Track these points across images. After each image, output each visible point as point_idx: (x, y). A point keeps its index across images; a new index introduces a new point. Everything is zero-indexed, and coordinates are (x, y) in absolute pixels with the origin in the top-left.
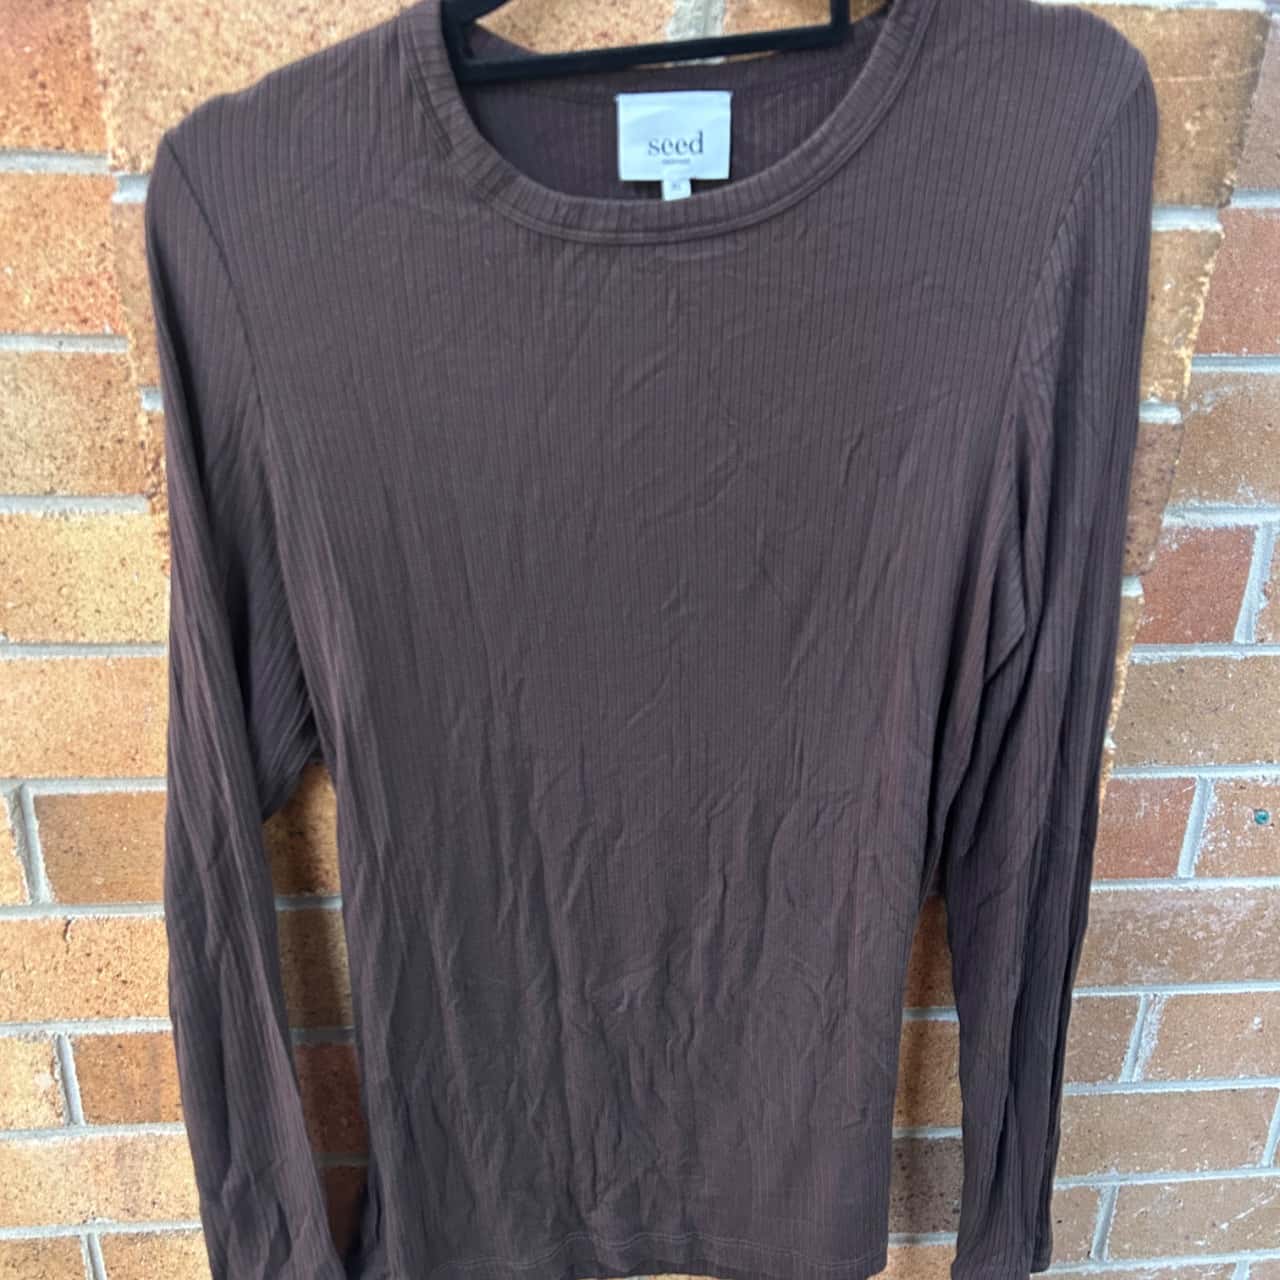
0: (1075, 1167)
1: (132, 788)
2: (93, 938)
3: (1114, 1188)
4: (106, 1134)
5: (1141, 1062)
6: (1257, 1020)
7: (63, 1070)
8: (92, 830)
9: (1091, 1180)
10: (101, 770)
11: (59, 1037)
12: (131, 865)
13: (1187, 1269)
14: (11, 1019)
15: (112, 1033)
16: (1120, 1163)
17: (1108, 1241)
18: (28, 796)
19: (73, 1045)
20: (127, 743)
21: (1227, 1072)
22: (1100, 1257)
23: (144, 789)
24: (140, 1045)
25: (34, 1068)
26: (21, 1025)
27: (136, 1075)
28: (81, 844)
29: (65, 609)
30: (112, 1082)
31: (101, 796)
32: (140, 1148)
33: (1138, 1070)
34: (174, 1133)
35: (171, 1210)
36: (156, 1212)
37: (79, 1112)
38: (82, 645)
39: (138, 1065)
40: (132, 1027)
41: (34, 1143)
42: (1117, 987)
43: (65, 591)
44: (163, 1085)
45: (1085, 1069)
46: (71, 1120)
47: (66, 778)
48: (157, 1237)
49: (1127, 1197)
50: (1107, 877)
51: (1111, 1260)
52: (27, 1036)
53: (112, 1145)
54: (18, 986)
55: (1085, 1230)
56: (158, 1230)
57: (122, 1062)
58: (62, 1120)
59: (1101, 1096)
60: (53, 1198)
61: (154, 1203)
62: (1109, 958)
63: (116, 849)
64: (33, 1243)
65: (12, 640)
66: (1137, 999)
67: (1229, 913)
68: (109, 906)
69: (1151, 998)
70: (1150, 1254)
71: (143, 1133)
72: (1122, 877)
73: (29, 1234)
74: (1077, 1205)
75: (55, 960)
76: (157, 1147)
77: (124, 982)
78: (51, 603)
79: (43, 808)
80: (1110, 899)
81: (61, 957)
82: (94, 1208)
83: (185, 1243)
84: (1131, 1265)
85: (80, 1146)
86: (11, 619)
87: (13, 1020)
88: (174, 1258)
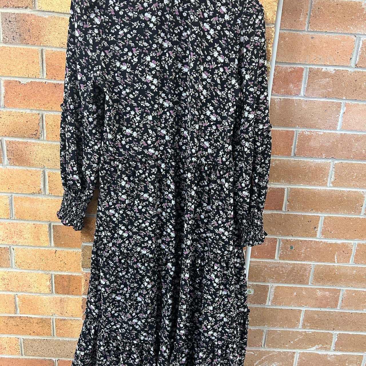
0: (257, 324)
2: (60, 254)
3: (267, 330)
4: (59, 296)
5: (270, 300)
6: (295, 293)
7: (52, 281)
8: (63, 232)
9: (261, 328)
11: (52, 274)
12: (69, 240)
13: (284, 352)
15: (62, 274)
16: (267, 324)
17: (266, 343)
18: (52, 225)
19: (54, 276)
21: (289, 305)
22: (264, 347)
24: (67, 277)
25: (47, 280)
26: (45, 271)
27: (66, 284)
28: (60, 235)
30: (61, 285)
32: (65, 300)
33: (270, 302)
34: (72, 297)
35: (69, 314)
36: (67, 314)
37: (54, 291)
39: (66, 281)
41: (45, 296)
42: (264, 283)
44: (70, 286)
45: (258, 301)
46: (52, 292)
48: (66, 320)
49: (269, 333)
51: (267, 348)
52: (46, 273)
53: (60, 299)
54: (45, 263)
55: (261, 339)
56: (66, 318)
57: (63, 281)
58: (50, 292)
59: (263, 308)
60: (47, 309)
61: (66, 312)
62: (262, 276)
63: (66, 237)
64: (42, 319)
65: (52, 195)
66: (269, 286)
67: (287, 268)
68: (64, 248)
69: (272, 286)
70: (275, 347)
71: (66, 297)
72: (264, 258)
73: (41, 317)
74: (258, 333)
76: (68, 300)
77: (65, 264)
79: (54, 227)
80: (261, 263)
81: (54, 258)
82: (54, 312)
83: (71, 322)
84: (272, 350)
85: (53, 298)
86: (53, 191)
87: (43, 270)
88: (69, 325)
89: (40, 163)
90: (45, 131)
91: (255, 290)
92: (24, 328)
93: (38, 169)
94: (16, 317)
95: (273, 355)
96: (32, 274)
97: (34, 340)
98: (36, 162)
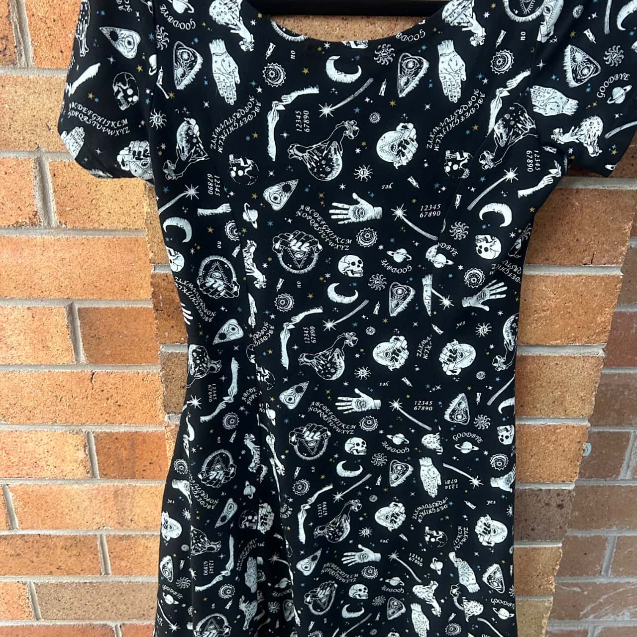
0: (594, 524)
1: (124, 305)
2: (105, 382)
3: (615, 537)
4: (109, 484)
5: (631, 468)
7: (90, 450)
8: (105, 326)
9: (601, 532)
10: (110, 295)
11: (88, 432)
12: (124, 345)
14: (66, 422)
15: (113, 431)
16: (618, 524)
17: (611, 566)
18: (75, 308)
19: (95, 437)
20: (122, 282)
22: (607, 575)
23: (130, 306)
24: (126, 438)
25: (77, 448)
26: (70, 426)
27: (124, 454)
28: (100, 333)
29: (94, 210)
30: (112, 457)
31: (110, 308)
32: (125, 492)
33: (629, 473)
34: (142, 485)
35: (140, 524)
36: (133, 525)
37: (97, 472)
38: (102, 230)
39: (125, 448)
40: (122, 430)
41: (76, 486)
42: (619, 427)
43: (94, 201)
44: (136, 459)
45: (601, 471)
46: (94, 476)
47: (93, 299)
48: (133, 538)
49: (621, 542)
50: (614, 365)
51: (613, 576)
52: (73, 431)
53: (112, 489)
54: (69, 405)
55: (599, 559)
56: (133, 534)
57: (118, 447)
58: (89, 475)
59: (609, 486)
60: (84, 515)
61: (132, 520)
62: (615, 410)
63: (116, 336)
64: (75, 537)
65: (69, 227)
66: (629, 433)
68: (113, 366)
70: (634, 575)
71: (127, 484)
72: (623, 366)
73: (73, 533)
74: (595, 546)
75: (87, 393)
76: (134, 492)
77: (119, 406)
78: (88, 208)
79: (82, 315)
80: (616, 377)
81: (90, 392)
82: (103, 522)
83: (146, 542)
84: (624, 580)
85: (97, 489)
86: (68, 216)
87: (67, 423)
88: (141, 549)
89: (25, 135)
90: (29, 39)
91: (593, 447)
92: (34, 559)
93: (22, 156)
94: (12, 537)
95: (626, 592)
96: (39, 434)
97: (62, 585)
98: (15, 135)
